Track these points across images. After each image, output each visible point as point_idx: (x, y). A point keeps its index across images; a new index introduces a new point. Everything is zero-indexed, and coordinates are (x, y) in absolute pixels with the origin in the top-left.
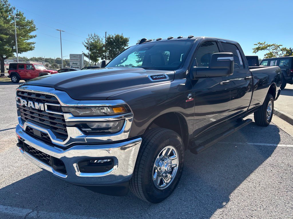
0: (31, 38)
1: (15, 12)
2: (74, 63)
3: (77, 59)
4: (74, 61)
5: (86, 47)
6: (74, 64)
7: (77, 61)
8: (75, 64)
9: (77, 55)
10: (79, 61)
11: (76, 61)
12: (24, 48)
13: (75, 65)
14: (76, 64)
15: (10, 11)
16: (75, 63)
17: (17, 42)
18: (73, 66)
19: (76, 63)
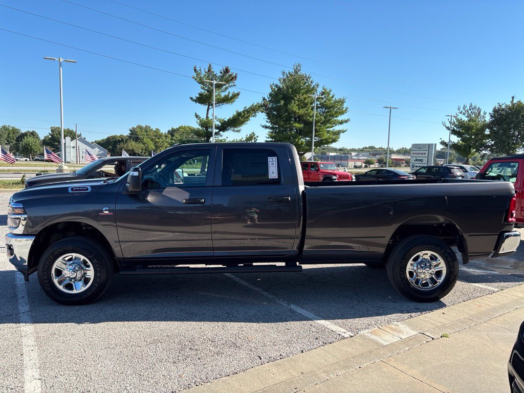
0: (340, 124)
1: (320, 90)
2: (417, 158)
3: (423, 152)
4: (418, 155)
5: (449, 129)
6: (417, 160)
7: (423, 155)
8: (419, 160)
9: (424, 145)
10: (426, 155)
11: (420, 155)
12: (326, 140)
13: (419, 162)
14: (421, 160)
15: (312, 89)
16: (419, 158)
17: (314, 132)
18: (416, 165)
19: (421, 158)
